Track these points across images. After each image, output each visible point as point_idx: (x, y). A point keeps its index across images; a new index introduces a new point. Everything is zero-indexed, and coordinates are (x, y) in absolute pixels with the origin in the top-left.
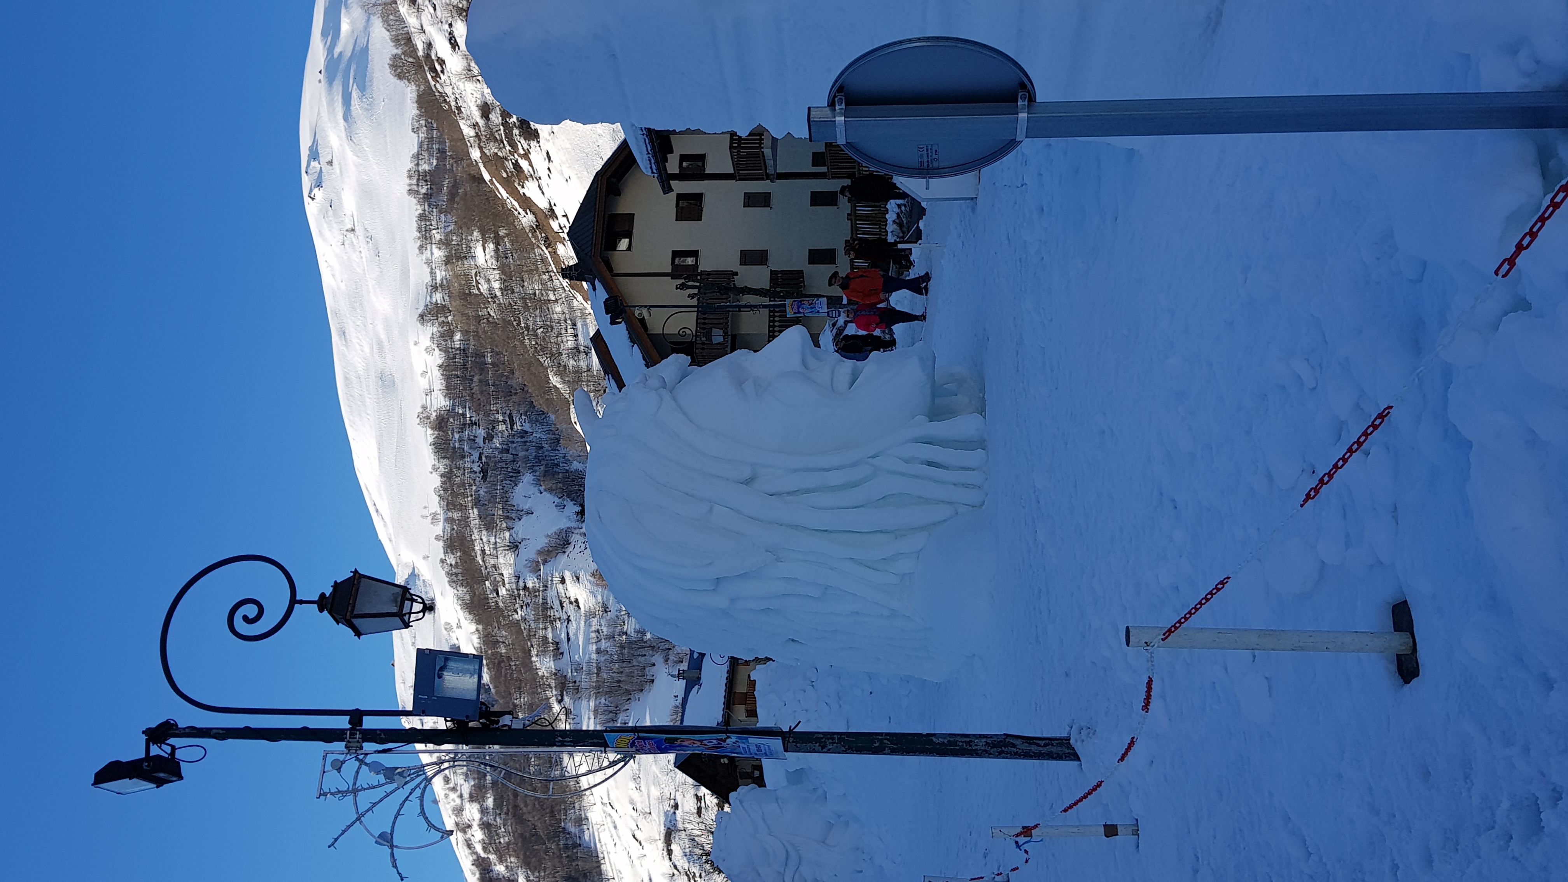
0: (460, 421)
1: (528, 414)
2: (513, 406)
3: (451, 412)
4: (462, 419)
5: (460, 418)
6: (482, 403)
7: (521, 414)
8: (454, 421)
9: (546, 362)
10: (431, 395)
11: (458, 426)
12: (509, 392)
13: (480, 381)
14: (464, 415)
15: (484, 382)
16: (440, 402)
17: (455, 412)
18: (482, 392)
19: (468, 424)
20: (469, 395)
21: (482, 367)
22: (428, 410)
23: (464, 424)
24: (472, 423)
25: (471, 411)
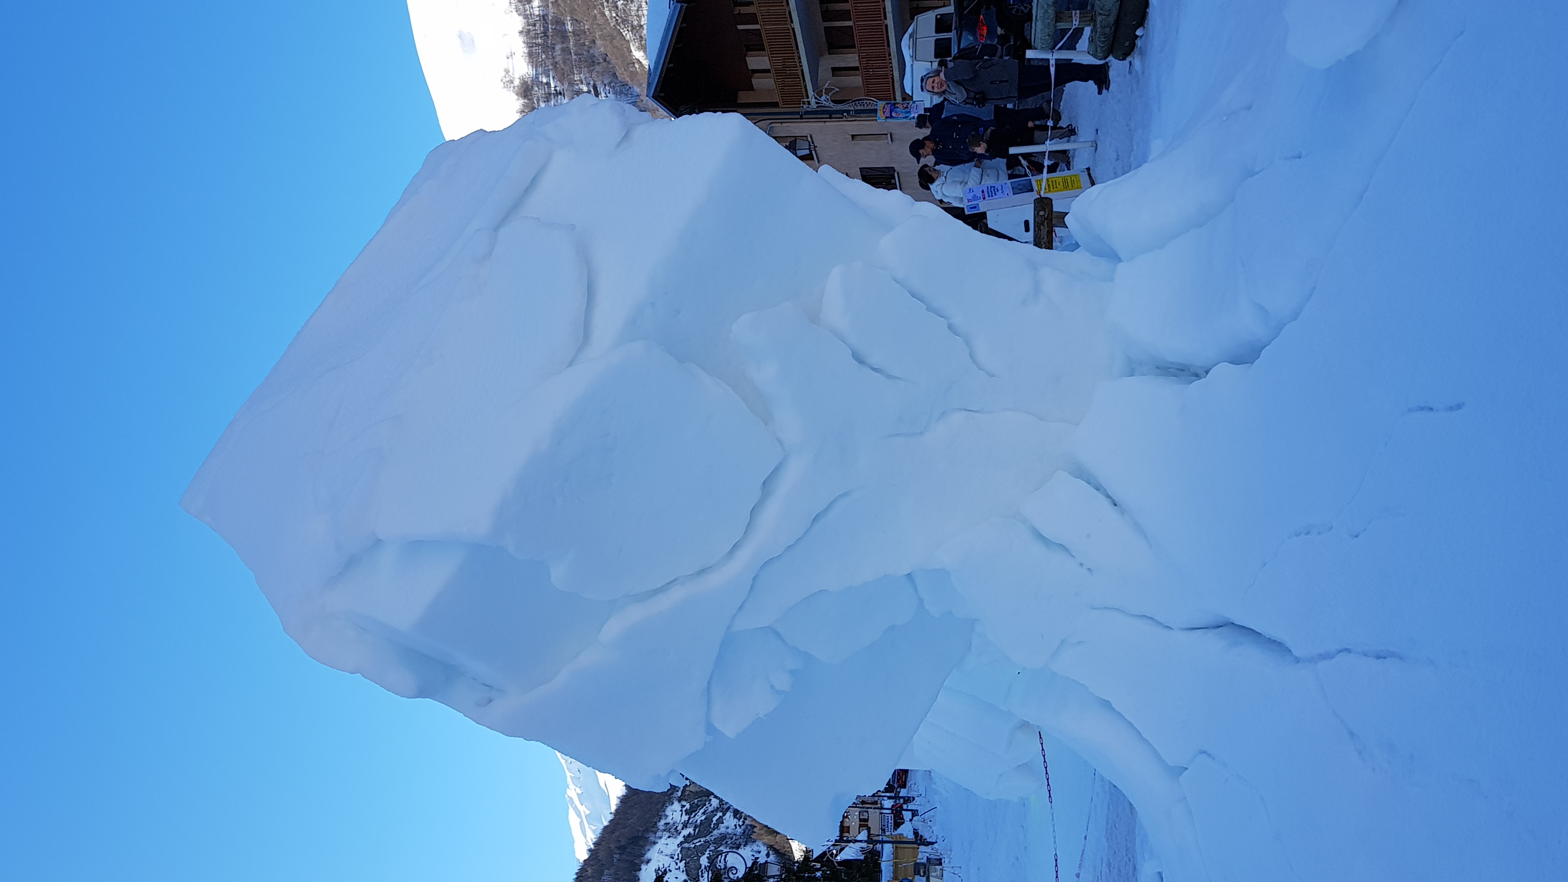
0: (545, 91)
1: (612, 85)
2: (598, 77)
3: (536, 80)
4: (546, 89)
5: (544, 88)
6: (565, 73)
7: (605, 85)
8: (539, 89)
9: (628, 35)
10: (512, 58)
11: (544, 96)
12: (591, 62)
13: (563, 50)
14: (548, 84)
15: (566, 51)
16: (523, 69)
17: (539, 81)
18: (564, 63)
19: (554, 94)
20: (552, 65)
21: (563, 35)
22: (510, 74)
23: (550, 94)
24: (557, 93)
25: (555, 80)
